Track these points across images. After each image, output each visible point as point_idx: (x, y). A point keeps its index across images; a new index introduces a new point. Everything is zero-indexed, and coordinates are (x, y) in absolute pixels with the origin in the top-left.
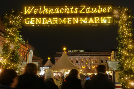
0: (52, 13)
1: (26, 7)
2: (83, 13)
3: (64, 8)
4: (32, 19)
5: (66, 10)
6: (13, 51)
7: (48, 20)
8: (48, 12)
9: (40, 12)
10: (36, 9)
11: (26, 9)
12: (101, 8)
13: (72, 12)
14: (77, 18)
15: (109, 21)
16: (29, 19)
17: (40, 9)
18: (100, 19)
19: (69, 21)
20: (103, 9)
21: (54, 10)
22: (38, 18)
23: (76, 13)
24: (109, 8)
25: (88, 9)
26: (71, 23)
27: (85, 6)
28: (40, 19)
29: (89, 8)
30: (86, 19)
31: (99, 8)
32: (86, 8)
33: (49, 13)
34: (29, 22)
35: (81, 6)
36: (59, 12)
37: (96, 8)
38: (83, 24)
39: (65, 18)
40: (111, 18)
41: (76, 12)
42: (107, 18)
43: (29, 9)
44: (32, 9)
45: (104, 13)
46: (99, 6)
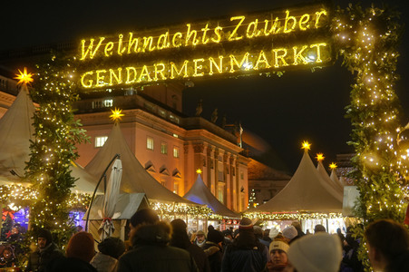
0: (151, 49)
1: (83, 42)
2: (238, 39)
3: (184, 30)
4: (98, 72)
5: (189, 36)
6: (52, 166)
7: (139, 71)
8: (142, 46)
9: (120, 52)
10: (108, 44)
11: (83, 47)
12: (292, 17)
13: (205, 41)
14: (221, 58)
15: (319, 57)
16: (91, 73)
17: (120, 42)
18: (291, 54)
19: (196, 67)
20: (298, 20)
21: (155, 40)
22: (115, 68)
23: (218, 41)
24: (318, 14)
25: (253, 26)
26: (201, 75)
27: (243, 18)
28: (120, 69)
29: (256, 23)
30: (246, 56)
31: (288, 18)
32: (246, 22)
33: (144, 51)
34: (91, 81)
35: (232, 19)
36: (169, 44)
37: (277, 19)
38: (239, 72)
39: (187, 61)
40: (324, 44)
41: (217, 39)
42: (312, 46)
43: (91, 47)
44: (100, 44)
45: (302, 31)
46: (287, 12)
